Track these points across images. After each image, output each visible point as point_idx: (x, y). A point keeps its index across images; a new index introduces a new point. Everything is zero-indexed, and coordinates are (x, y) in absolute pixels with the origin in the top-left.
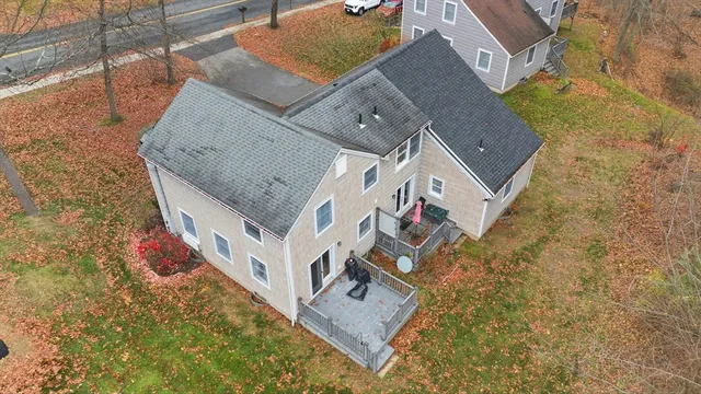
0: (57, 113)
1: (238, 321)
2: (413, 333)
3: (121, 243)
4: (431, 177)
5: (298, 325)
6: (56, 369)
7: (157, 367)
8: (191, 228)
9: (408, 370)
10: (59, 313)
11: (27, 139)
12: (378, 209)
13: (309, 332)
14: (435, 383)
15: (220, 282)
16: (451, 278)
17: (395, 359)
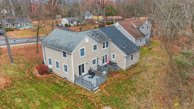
0: (23, 50)
1: (59, 83)
2: (105, 85)
3: (33, 70)
4: (112, 54)
5: (74, 84)
6: (9, 85)
7: (35, 88)
8: (50, 63)
9: (102, 91)
10: (13, 77)
11: (15, 54)
12: (98, 58)
13: (77, 85)
14: (109, 94)
15: (56, 76)
16: (116, 76)
17: (99, 90)
